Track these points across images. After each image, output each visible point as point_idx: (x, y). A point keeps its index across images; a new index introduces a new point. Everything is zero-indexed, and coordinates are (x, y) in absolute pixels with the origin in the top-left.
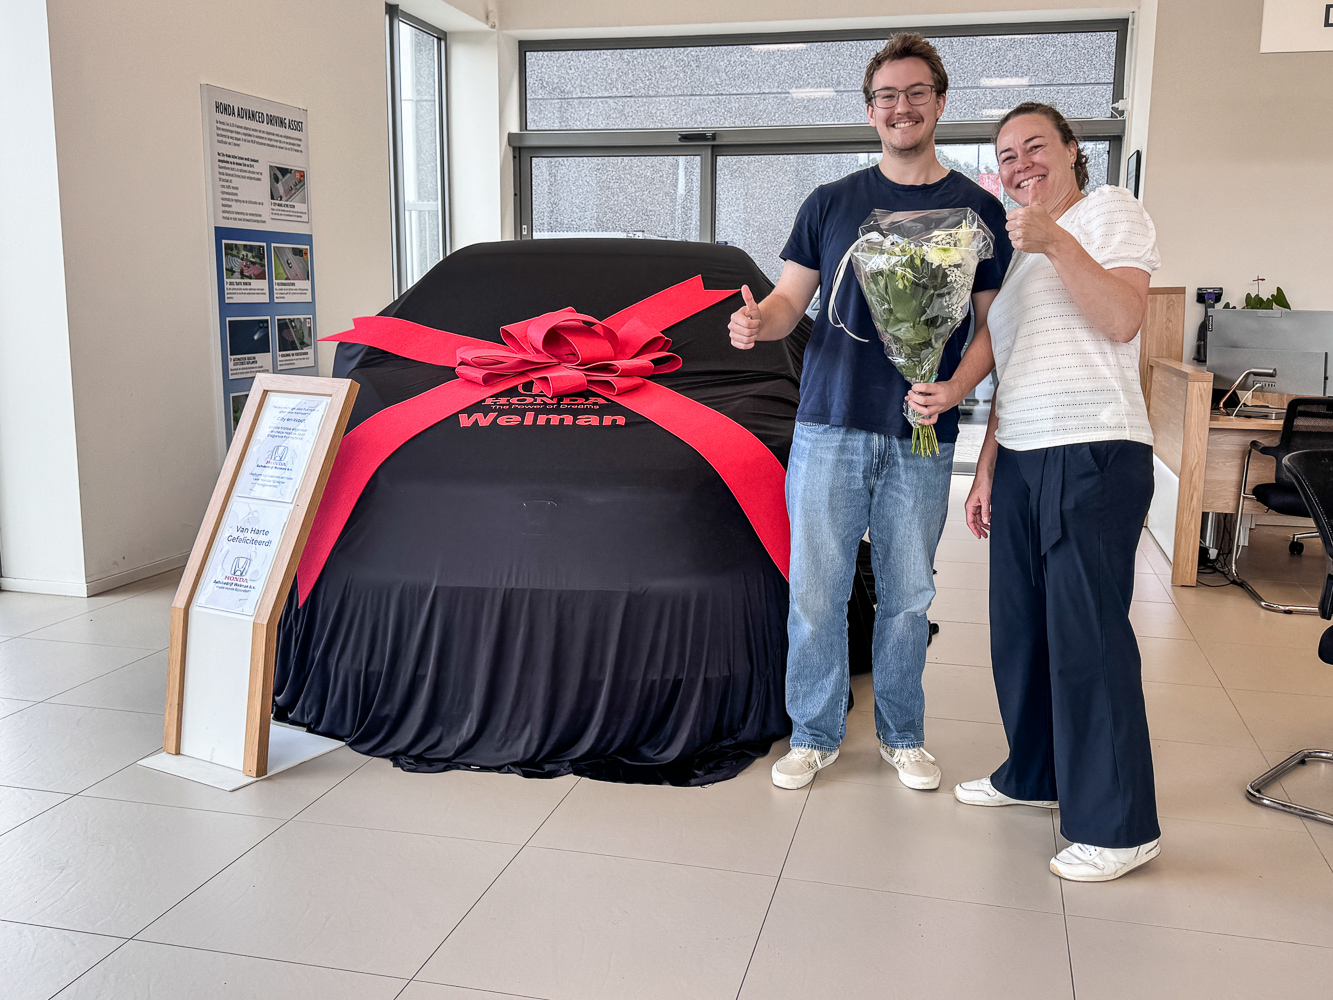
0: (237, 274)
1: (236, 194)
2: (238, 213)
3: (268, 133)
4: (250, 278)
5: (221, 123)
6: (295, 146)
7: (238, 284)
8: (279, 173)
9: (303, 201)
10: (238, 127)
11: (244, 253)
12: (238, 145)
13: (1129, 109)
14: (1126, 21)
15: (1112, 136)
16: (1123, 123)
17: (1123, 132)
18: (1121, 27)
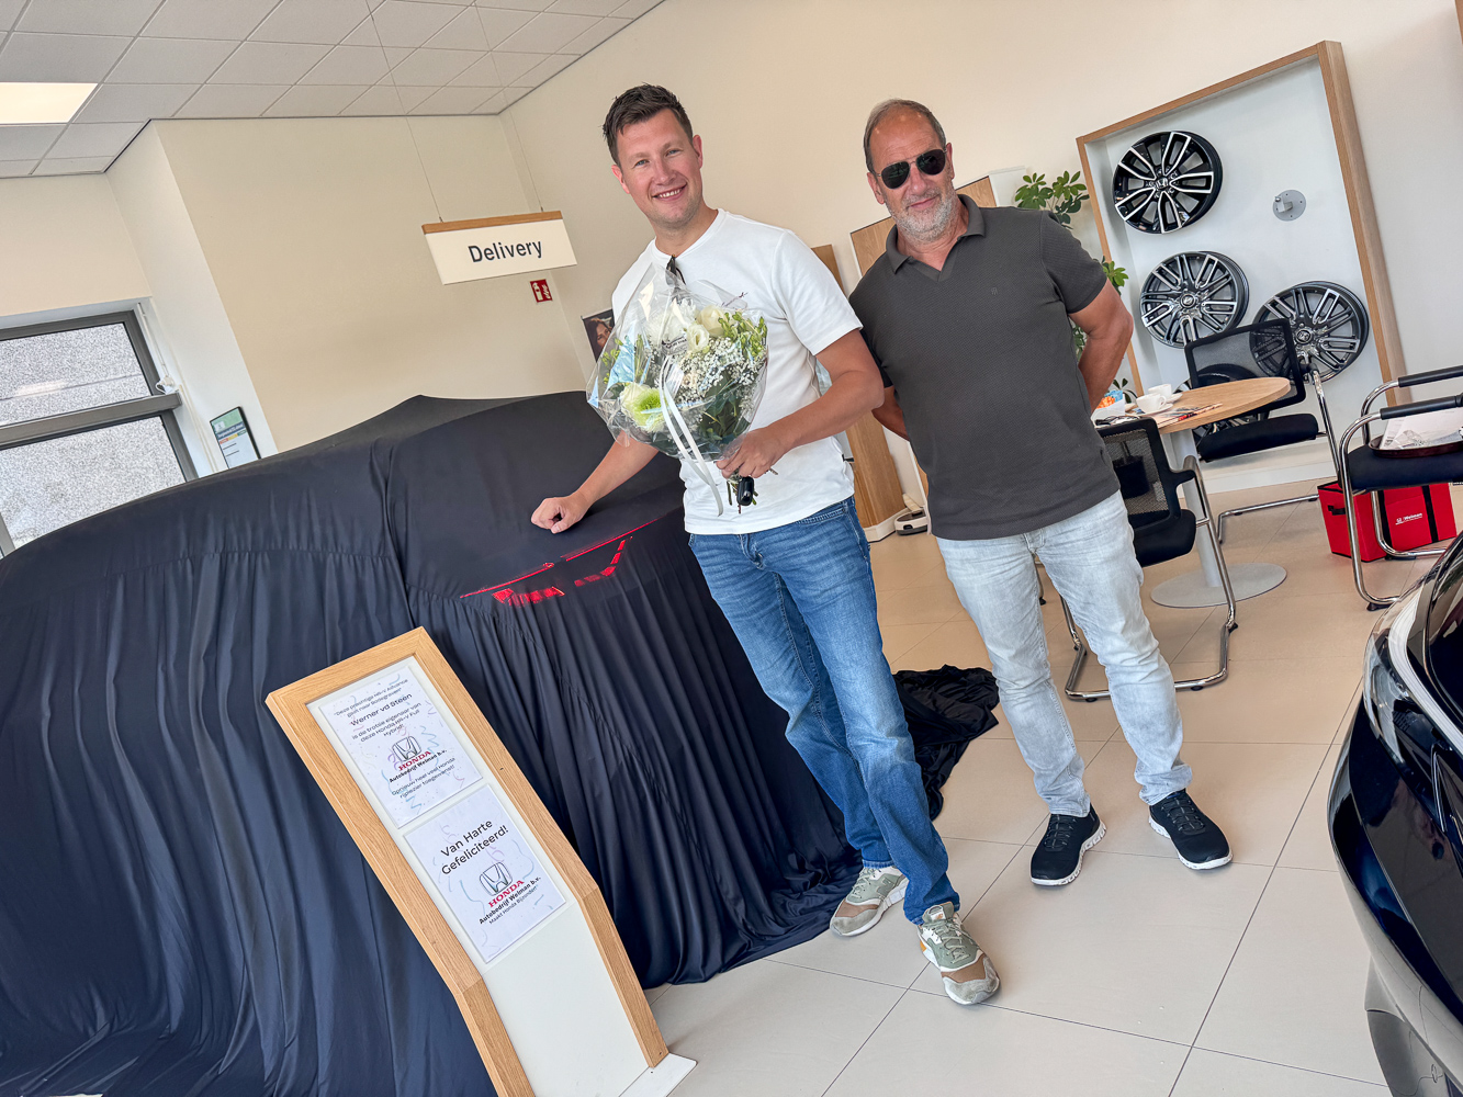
13: (178, 382)
14: (132, 312)
15: (167, 411)
16: (176, 398)
17: (179, 404)
18: (128, 319)
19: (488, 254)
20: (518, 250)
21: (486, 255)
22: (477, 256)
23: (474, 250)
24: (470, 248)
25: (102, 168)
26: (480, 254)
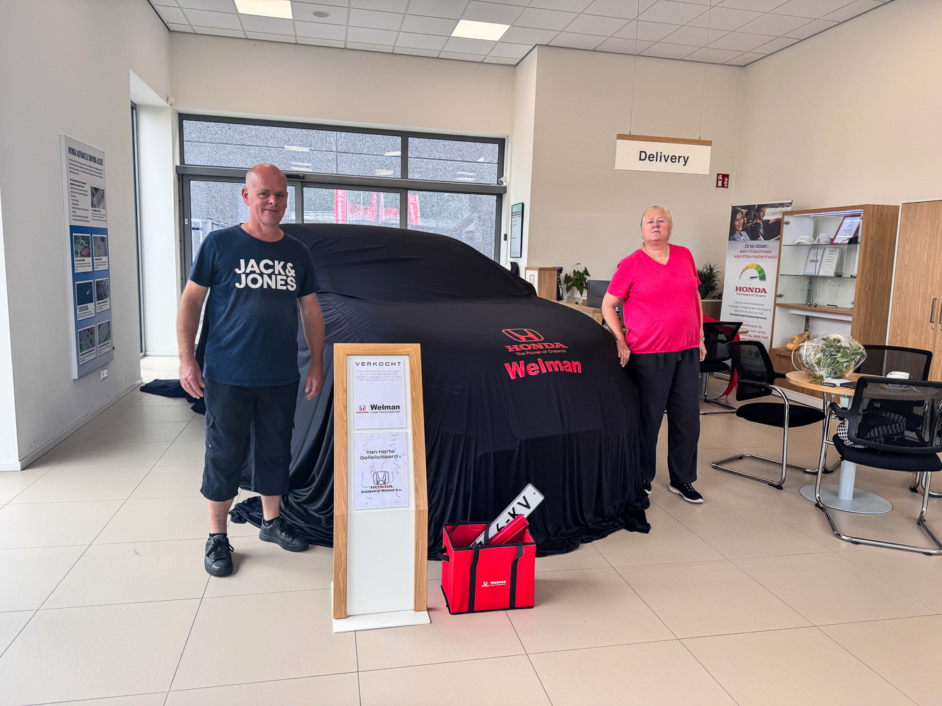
0: (79, 255)
1: (78, 205)
2: (79, 216)
3: (90, 167)
4: (85, 257)
5: (72, 160)
6: (100, 174)
7: (80, 260)
8: (95, 190)
9: (104, 208)
10: (78, 163)
11: (82, 241)
12: (77, 174)
13: (508, 181)
14: (504, 139)
15: (499, 193)
16: (506, 188)
17: (505, 192)
18: (501, 142)
19: (651, 158)
20: (671, 159)
21: (649, 157)
22: (643, 157)
23: (643, 155)
24: (641, 152)
25: (515, 64)
26: (645, 156)
